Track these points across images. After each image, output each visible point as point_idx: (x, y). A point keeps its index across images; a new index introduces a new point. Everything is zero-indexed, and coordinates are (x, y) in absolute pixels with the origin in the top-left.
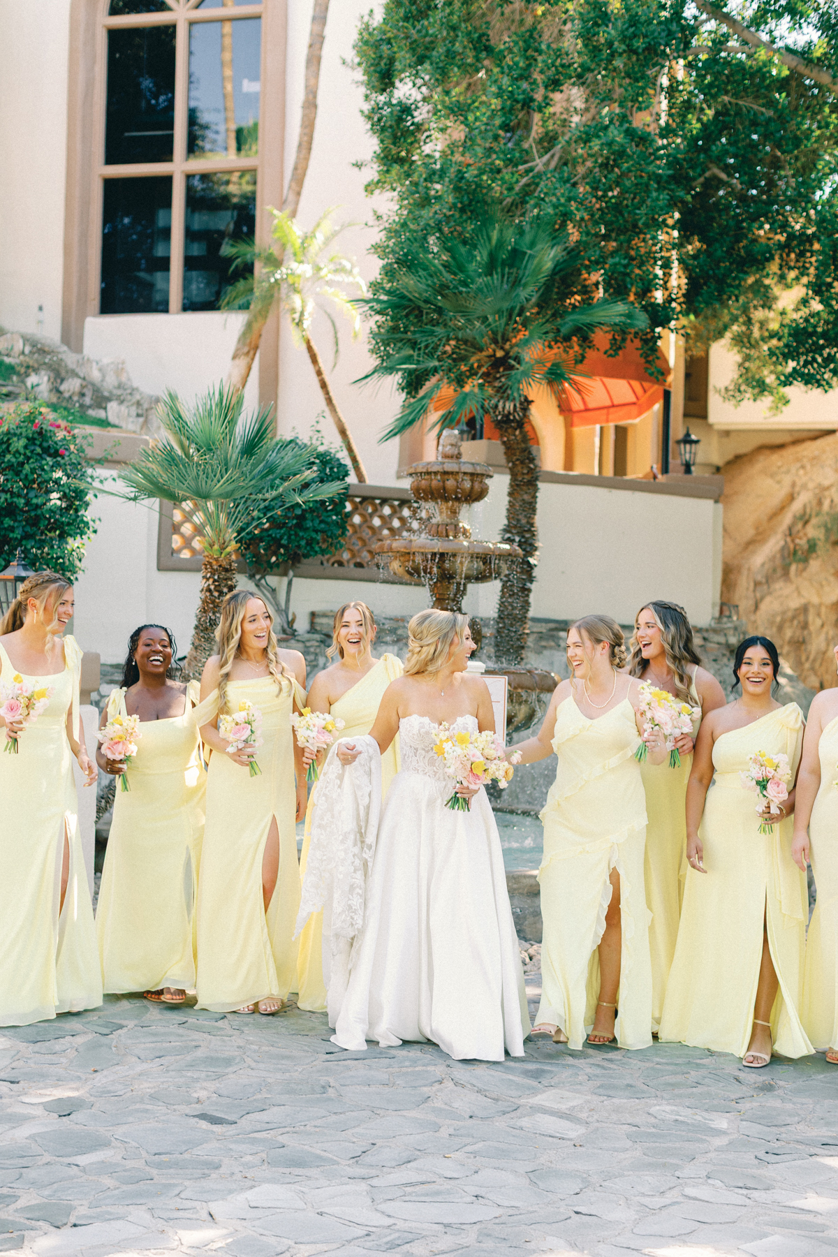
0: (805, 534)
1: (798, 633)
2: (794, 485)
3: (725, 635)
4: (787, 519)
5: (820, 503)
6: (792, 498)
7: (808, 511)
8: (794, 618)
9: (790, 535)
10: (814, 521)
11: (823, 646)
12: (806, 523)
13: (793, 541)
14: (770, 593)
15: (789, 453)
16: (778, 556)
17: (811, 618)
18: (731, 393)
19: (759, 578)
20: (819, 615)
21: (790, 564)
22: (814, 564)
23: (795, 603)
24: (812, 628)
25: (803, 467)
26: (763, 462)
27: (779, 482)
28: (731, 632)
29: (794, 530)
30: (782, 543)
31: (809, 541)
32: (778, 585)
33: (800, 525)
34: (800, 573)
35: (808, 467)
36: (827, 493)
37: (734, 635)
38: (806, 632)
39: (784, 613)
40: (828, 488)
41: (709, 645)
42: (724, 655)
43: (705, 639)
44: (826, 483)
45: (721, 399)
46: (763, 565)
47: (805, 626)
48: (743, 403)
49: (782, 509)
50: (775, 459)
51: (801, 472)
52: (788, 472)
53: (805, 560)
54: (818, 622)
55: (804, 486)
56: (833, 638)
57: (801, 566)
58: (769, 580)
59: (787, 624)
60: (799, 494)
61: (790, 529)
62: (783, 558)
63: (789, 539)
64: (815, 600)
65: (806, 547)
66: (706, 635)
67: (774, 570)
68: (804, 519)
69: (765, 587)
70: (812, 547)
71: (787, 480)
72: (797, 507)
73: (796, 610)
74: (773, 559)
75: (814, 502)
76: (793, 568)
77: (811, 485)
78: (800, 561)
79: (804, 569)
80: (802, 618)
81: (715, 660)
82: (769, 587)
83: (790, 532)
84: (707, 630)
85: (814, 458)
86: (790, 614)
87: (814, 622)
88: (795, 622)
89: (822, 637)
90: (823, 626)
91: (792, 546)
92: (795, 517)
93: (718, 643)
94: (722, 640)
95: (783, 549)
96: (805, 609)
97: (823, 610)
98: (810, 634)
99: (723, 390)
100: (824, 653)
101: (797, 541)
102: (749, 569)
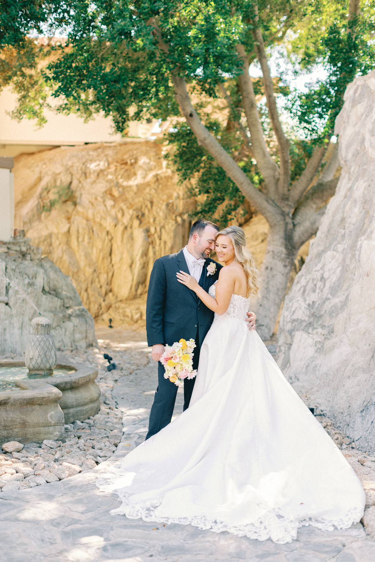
0: (48, 198)
1: (47, 248)
2: (41, 173)
3: (20, 246)
4: (39, 190)
5: (55, 181)
6: (40, 179)
7: (49, 185)
8: (45, 240)
9: (41, 198)
10: (53, 190)
11: (60, 255)
12: (48, 192)
13: (42, 201)
14: (31, 228)
15: (37, 157)
16: (35, 209)
17: (53, 240)
18: (16, 114)
19: (26, 220)
20: (58, 238)
21: (41, 213)
22: (54, 213)
23: (45, 233)
24: (54, 245)
25: (45, 164)
26: (24, 161)
27: (33, 171)
28: (23, 244)
29: (43, 196)
30: (37, 202)
31: (50, 201)
32: (36, 224)
33: (45, 193)
34: (46, 217)
35: (48, 164)
36: (58, 177)
37: (24, 246)
38: (51, 248)
39: (40, 238)
40: (59, 174)
41: (11, 252)
42: (19, 257)
43: (8, 248)
44: (57, 172)
45: (10, 118)
46: (28, 213)
47: (50, 245)
48: (22, 120)
49: (36, 185)
50: (30, 160)
51: (44, 166)
52: (37, 166)
53: (50, 210)
54: (58, 242)
55: (46, 173)
56: (65, 251)
57: (48, 213)
58: (31, 221)
59: (42, 244)
60: (44, 177)
61: (40, 195)
62: (38, 210)
63: (40, 200)
64: (55, 231)
65: (49, 204)
66: (9, 246)
67: (34, 216)
68: (47, 190)
69: (29, 225)
70: (52, 204)
71: (37, 170)
72: (43, 183)
73: (46, 236)
74: (32, 210)
75: (52, 181)
76: (43, 215)
77: (50, 173)
78: (46, 211)
79: (49, 216)
80: (49, 240)
81: (15, 260)
82: (31, 225)
83: (40, 197)
84: (9, 243)
85: (51, 159)
86: (42, 239)
87: (55, 242)
88: (46, 243)
89: (60, 250)
90: (60, 244)
91: (42, 204)
92: (42, 189)
93: (16, 251)
94: (18, 249)
95: (37, 205)
96: (50, 236)
97: (60, 236)
98: (53, 248)
99: (11, 113)
100: (61, 258)
101: (45, 201)
102: (20, 216)
